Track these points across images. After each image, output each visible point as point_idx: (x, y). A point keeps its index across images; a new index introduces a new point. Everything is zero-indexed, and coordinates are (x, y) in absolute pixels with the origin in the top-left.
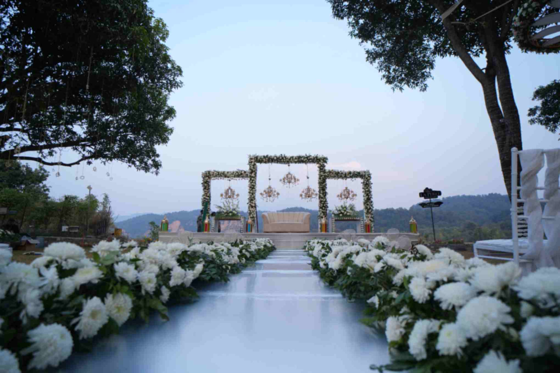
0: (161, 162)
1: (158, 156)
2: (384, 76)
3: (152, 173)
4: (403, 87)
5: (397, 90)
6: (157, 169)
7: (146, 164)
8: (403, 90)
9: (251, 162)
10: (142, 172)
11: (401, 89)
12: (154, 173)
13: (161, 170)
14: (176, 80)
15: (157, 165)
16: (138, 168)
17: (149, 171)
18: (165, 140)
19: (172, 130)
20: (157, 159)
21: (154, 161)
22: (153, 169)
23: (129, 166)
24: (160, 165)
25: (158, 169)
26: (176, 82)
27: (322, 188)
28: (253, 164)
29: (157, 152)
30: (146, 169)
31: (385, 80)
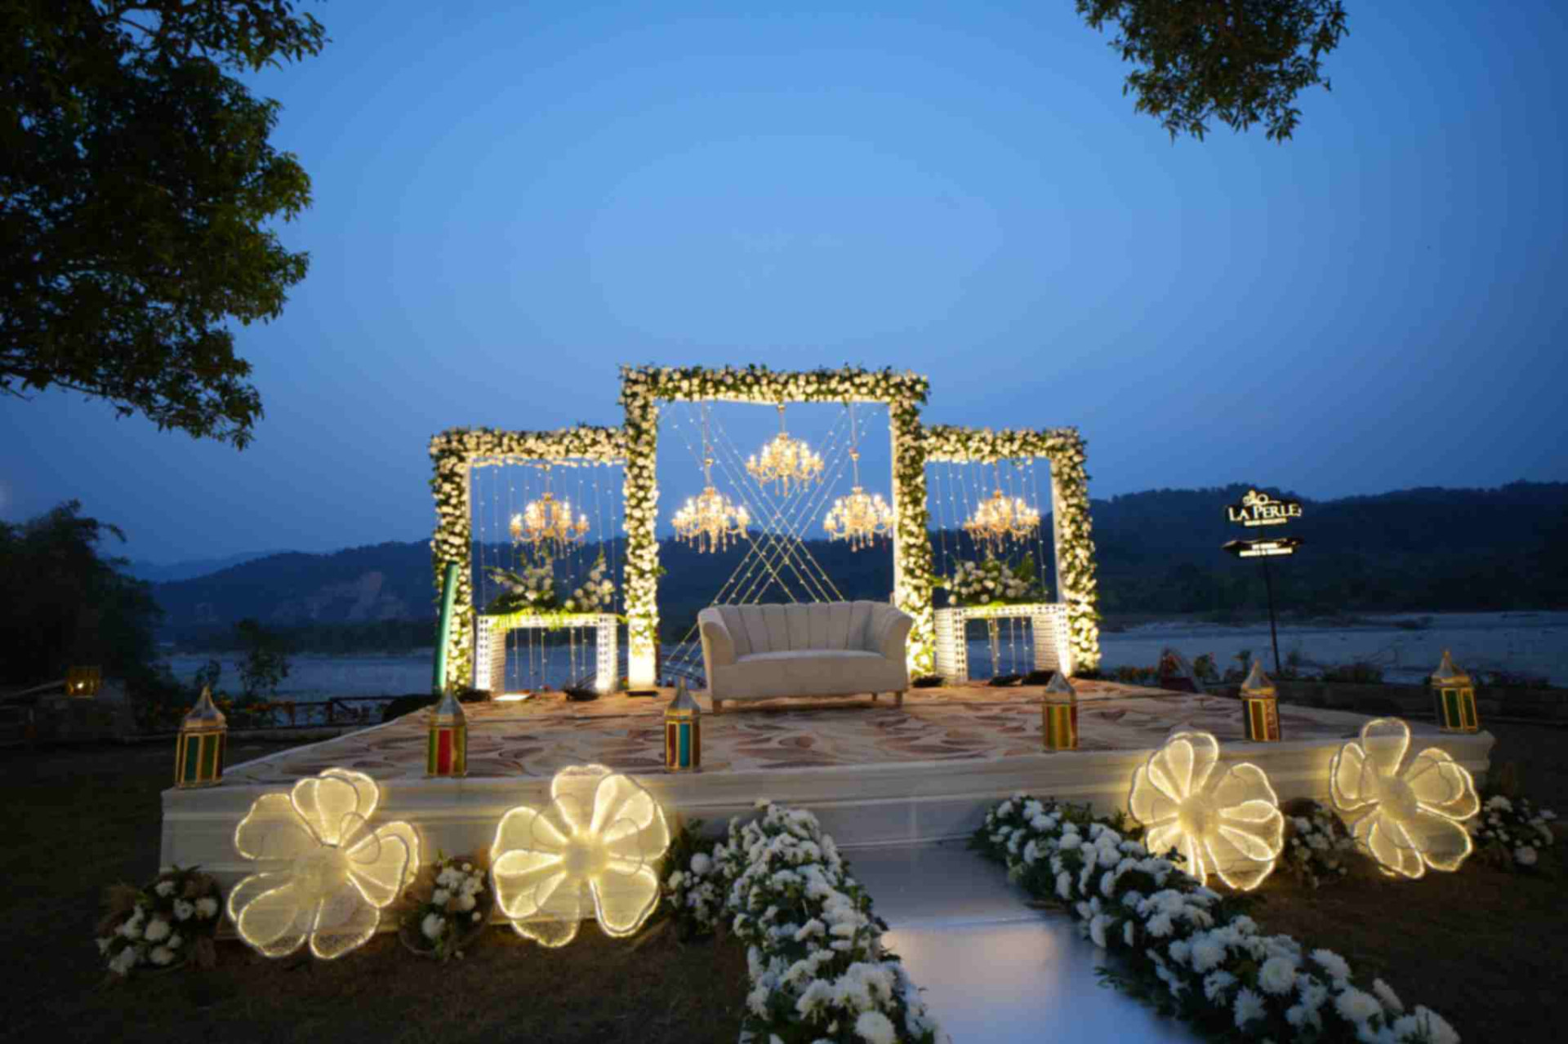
0: (256, 394)
1: (242, 367)
2: (1135, 78)
3: (221, 437)
4: (1204, 122)
5: (1184, 134)
6: (243, 425)
7: (193, 402)
8: (1205, 134)
9: (634, 395)
10: (180, 433)
11: (1198, 127)
12: (229, 440)
13: (258, 427)
14: (289, 15)
15: (242, 407)
16: (161, 422)
17: (208, 432)
18: (270, 303)
19: (300, 265)
20: (240, 381)
21: (225, 389)
22: (229, 425)
23: (123, 410)
24: (257, 408)
25: (247, 421)
26: (291, 24)
27: (910, 493)
28: (639, 402)
29: (238, 354)
30: (195, 421)
31: (1135, 95)
